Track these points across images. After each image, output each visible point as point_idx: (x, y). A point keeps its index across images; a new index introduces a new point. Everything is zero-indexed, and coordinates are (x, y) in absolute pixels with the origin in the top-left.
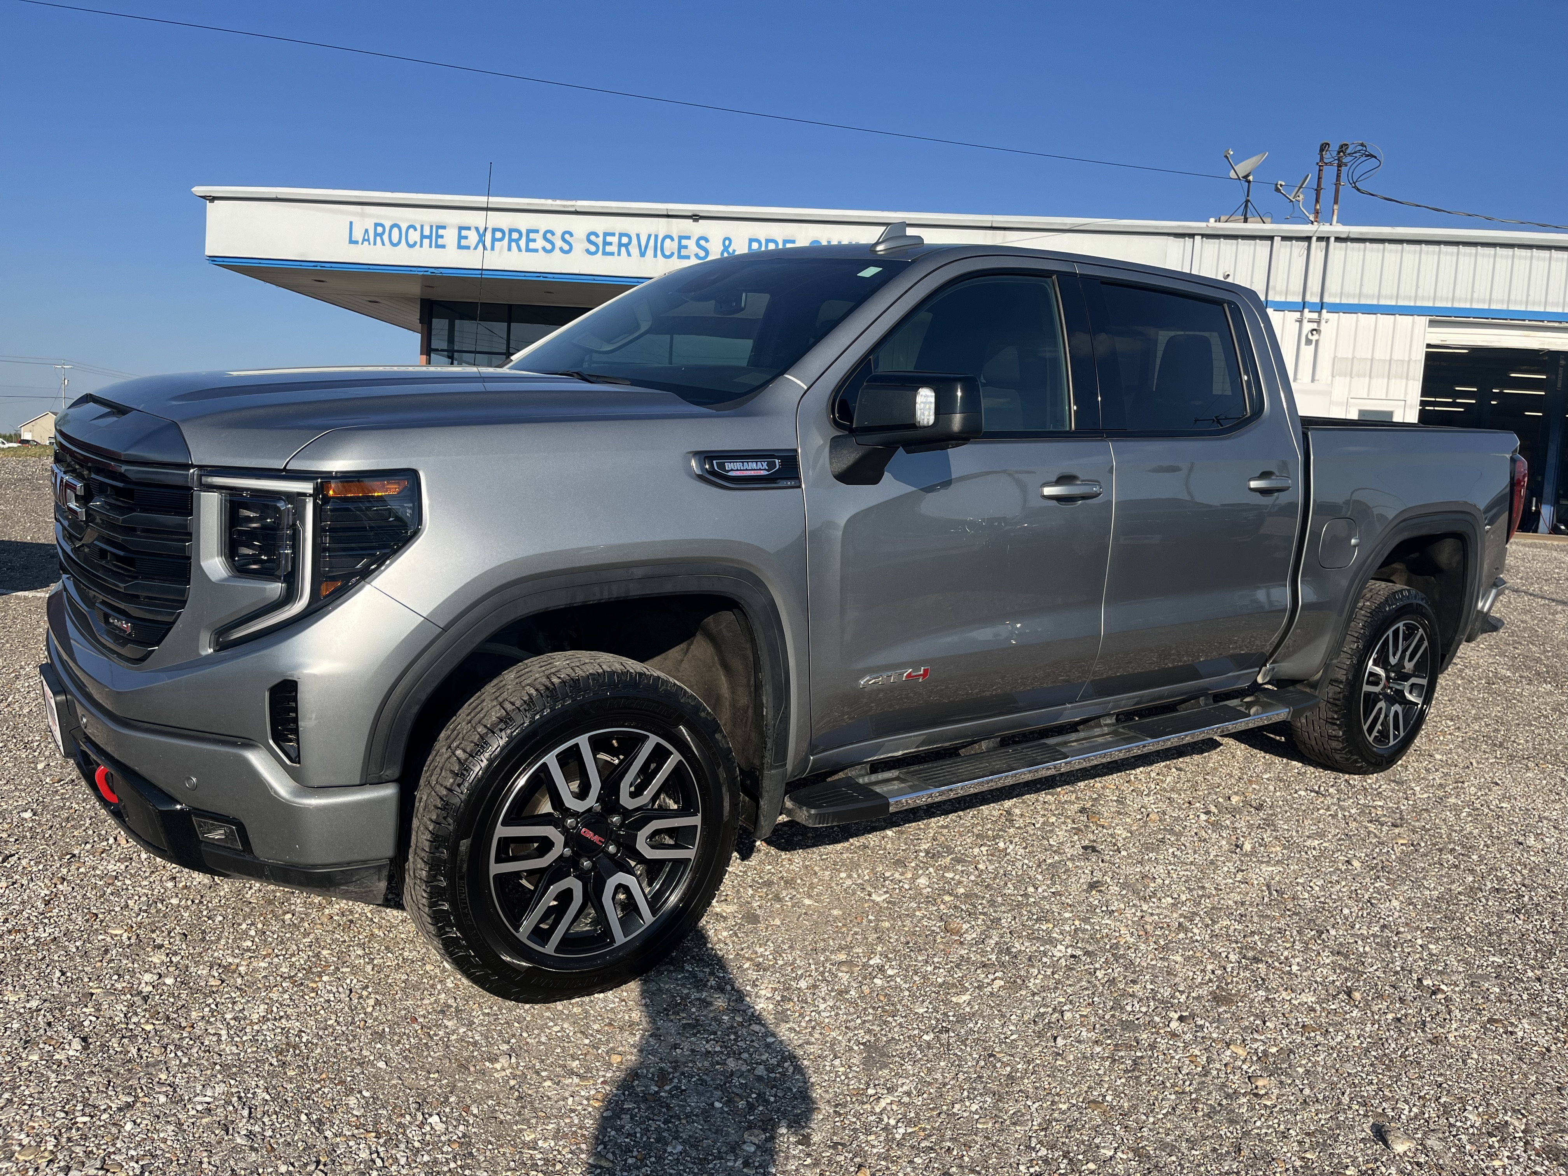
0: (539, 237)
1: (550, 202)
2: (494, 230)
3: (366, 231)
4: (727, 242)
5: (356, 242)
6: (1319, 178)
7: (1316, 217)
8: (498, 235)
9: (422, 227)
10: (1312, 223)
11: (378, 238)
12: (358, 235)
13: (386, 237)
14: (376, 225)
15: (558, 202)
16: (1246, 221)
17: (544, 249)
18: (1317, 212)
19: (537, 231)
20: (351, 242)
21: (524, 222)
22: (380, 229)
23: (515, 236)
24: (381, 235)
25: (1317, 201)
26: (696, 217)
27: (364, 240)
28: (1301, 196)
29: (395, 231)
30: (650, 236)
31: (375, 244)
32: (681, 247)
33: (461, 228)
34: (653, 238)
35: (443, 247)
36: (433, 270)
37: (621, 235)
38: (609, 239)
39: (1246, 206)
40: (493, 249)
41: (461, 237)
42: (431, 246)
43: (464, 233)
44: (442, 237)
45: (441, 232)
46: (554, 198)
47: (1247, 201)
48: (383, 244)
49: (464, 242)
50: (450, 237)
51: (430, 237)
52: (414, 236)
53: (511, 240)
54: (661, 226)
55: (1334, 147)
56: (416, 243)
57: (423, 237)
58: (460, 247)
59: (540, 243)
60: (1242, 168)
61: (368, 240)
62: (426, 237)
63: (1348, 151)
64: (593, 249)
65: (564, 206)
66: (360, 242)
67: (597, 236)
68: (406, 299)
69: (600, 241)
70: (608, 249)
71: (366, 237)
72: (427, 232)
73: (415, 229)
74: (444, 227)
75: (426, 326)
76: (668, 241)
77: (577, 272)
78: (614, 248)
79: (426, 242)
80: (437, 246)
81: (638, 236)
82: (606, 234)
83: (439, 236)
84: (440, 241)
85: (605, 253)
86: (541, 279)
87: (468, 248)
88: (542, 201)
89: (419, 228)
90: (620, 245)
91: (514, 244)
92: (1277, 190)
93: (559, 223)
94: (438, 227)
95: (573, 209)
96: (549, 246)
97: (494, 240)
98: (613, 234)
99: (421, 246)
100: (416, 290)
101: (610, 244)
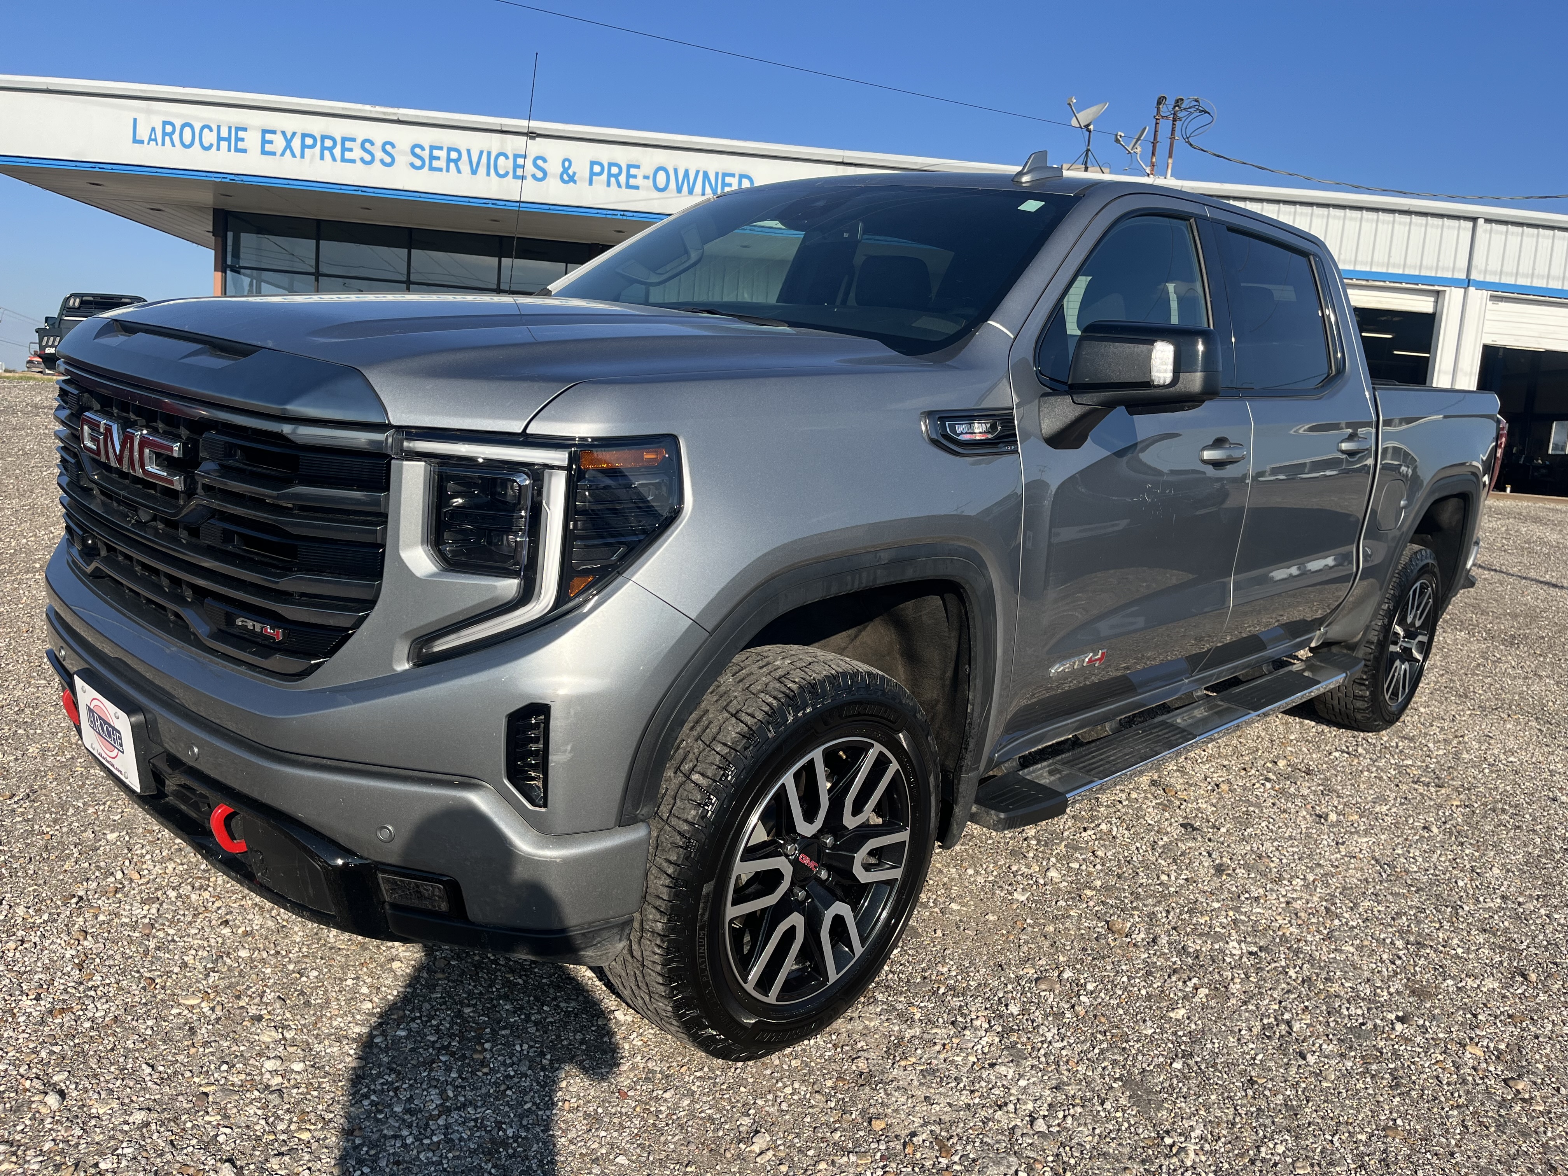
0: (356, 146)
1: (368, 107)
2: (304, 136)
3: (153, 129)
4: (567, 164)
5: (142, 142)
6: (1156, 131)
7: (1152, 170)
8: (309, 141)
9: (219, 127)
10: (1148, 175)
11: (167, 138)
12: (143, 133)
13: (176, 137)
14: (165, 123)
15: (378, 109)
16: (1086, 170)
17: (362, 160)
18: (1153, 165)
19: (354, 140)
20: (135, 141)
21: (339, 128)
22: (169, 129)
23: (328, 143)
24: (171, 135)
25: (1153, 154)
26: (532, 135)
27: (150, 139)
28: (1139, 150)
29: (187, 130)
30: (481, 153)
31: (163, 144)
32: (516, 166)
33: (265, 132)
34: (485, 155)
35: (244, 151)
36: (232, 177)
37: (450, 150)
38: (436, 153)
39: (1087, 154)
40: (302, 156)
41: (264, 142)
42: (229, 150)
43: (268, 137)
44: (242, 140)
45: (241, 134)
46: (373, 103)
47: (1088, 150)
48: (173, 145)
49: (268, 147)
50: (252, 140)
51: (228, 139)
52: (210, 137)
53: (323, 148)
54: (494, 143)
55: (1171, 102)
56: (211, 145)
57: (220, 139)
58: (264, 152)
59: (357, 153)
60: (1084, 116)
61: (155, 140)
62: (224, 139)
63: (1183, 106)
64: (418, 163)
65: (384, 113)
66: (146, 142)
67: (423, 149)
68: (196, 208)
69: (426, 154)
70: (435, 164)
71: (153, 137)
72: (224, 133)
73: (211, 130)
74: (245, 129)
75: (220, 239)
76: (502, 158)
77: (401, 188)
78: (442, 164)
79: (224, 145)
80: (237, 150)
81: (469, 151)
82: (432, 148)
83: (238, 139)
84: (240, 145)
85: (432, 169)
86: (359, 193)
87: (273, 154)
88: (359, 106)
89: (215, 128)
90: (449, 160)
91: (327, 153)
92: (1117, 141)
93: (379, 133)
94: (238, 129)
95: (395, 118)
96: (368, 158)
97: (304, 146)
98: (441, 148)
99: (218, 149)
100: (207, 198)
101: (438, 158)
